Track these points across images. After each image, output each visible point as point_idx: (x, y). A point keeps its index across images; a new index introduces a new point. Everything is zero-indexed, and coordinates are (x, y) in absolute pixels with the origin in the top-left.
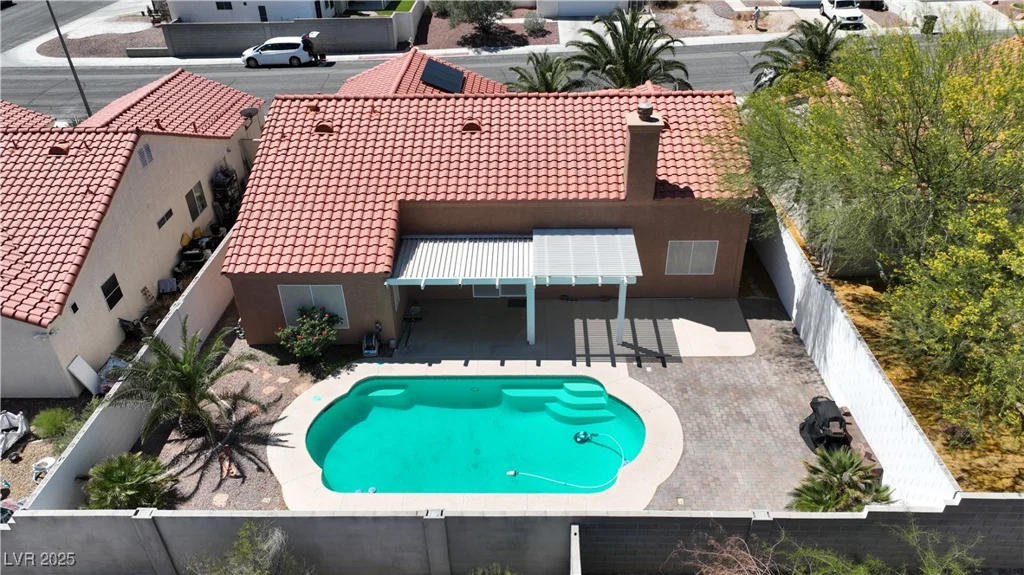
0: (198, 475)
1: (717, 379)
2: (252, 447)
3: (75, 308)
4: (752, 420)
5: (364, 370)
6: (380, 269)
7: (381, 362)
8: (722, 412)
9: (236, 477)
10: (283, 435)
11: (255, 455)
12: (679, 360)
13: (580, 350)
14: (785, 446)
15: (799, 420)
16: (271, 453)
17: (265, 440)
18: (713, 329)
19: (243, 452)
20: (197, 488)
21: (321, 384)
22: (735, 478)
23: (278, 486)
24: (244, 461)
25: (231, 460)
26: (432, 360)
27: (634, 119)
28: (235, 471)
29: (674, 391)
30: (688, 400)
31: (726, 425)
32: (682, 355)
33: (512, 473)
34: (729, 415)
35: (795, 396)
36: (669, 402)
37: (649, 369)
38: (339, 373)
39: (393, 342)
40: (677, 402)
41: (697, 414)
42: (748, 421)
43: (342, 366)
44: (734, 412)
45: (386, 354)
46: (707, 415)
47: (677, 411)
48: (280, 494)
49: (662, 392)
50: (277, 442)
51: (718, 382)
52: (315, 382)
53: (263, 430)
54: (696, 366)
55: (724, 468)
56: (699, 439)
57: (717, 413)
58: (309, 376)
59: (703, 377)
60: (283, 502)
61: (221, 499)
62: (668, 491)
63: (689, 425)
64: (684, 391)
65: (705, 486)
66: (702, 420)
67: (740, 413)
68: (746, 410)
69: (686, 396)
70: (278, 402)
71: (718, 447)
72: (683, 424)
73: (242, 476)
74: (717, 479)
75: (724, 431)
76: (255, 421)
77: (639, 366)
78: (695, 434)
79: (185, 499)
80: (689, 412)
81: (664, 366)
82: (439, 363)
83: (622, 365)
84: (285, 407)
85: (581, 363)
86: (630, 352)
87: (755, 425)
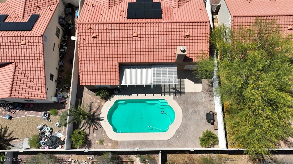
0: (89, 129)
1: (192, 100)
2: (98, 121)
3: (48, 89)
4: (197, 112)
5: (116, 98)
7: (119, 95)
8: (191, 110)
9: (96, 129)
10: (103, 118)
11: (98, 124)
12: (184, 93)
13: (163, 91)
14: (202, 120)
15: (206, 112)
16: (101, 123)
17: (99, 119)
18: (193, 83)
19: (96, 123)
20: (90, 132)
21: (107, 102)
22: (191, 128)
23: (105, 131)
24: (97, 125)
25: (94, 125)
26: (130, 95)
28: (96, 128)
29: (182, 104)
30: (185, 106)
31: (192, 114)
32: (185, 92)
34: (193, 111)
35: (207, 105)
36: (181, 107)
37: (178, 97)
38: (110, 99)
39: (121, 89)
40: (182, 107)
41: (186, 111)
42: (196, 113)
43: (111, 97)
44: (194, 110)
45: (120, 93)
46: (188, 111)
47: (182, 110)
48: (106, 133)
49: (179, 104)
50: (102, 120)
51: (192, 101)
53: (98, 117)
54: (188, 95)
55: (189, 126)
56: (186, 118)
57: (190, 110)
58: (104, 100)
59: (189, 99)
60: (107, 135)
61: (95, 135)
62: (178, 131)
63: (184, 114)
64: (184, 104)
65: (185, 130)
66: (187, 112)
67: (195, 110)
68: (196, 109)
69: (184, 105)
70: (99, 108)
71: (189, 120)
72: (183, 114)
73: (97, 129)
74: (187, 128)
75: (191, 115)
76: (96, 114)
77: (176, 96)
78: (185, 116)
79: (88, 135)
80: (185, 110)
81: (181, 96)
82: (132, 95)
83: (172, 95)
84: (101, 110)
85: (163, 95)
86: (174, 91)
87: (197, 114)
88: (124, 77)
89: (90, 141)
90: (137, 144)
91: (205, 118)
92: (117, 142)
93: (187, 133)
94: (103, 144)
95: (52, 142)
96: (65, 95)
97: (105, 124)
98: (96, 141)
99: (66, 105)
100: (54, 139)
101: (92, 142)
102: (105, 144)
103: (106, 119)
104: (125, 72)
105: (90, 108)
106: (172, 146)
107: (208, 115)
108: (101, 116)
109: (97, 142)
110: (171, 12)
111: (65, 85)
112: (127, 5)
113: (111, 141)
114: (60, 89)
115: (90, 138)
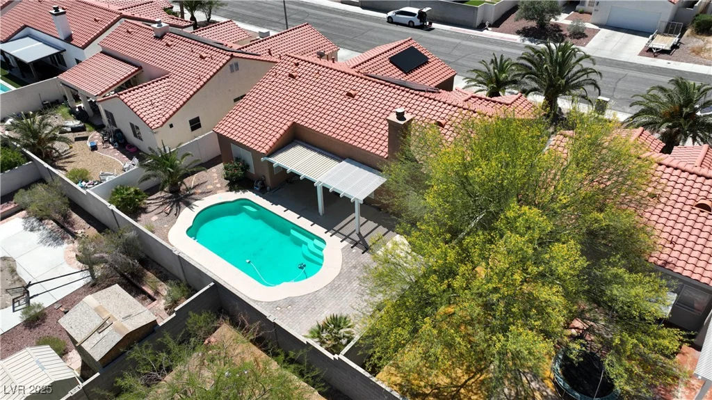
0: (157, 207)
2: (183, 206)
3: (171, 126)
5: (249, 195)
6: (264, 151)
7: (257, 195)
9: (167, 213)
10: (195, 206)
11: (180, 209)
12: (373, 253)
13: (336, 228)
16: (185, 210)
17: (188, 205)
19: (178, 206)
20: (152, 211)
21: (230, 193)
23: (174, 223)
24: (174, 209)
25: (172, 207)
26: (274, 203)
27: (393, 117)
28: (168, 211)
29: (351, 266)
30: (350, 272)
31: (351, 291)
32: (376, 252)
33: (248, 261)
36: (342, 269)
37: (354, 251)
38: (238, 191)
39: (268, 188)
40: (345, 270)
41: (346, 280)
43: (242, 189)
45: (262, 192)
47: (340, 273)
48: (172, 226)
49: (345, 263)
50: (191, 208)
52: (228, 191)
53: (190, 201)
56: (331, 290)
58: (228, 188)
60: (169, 230)
61: (155, 218)
62: (290, 301)
63: (336, 282)
64: (355, 268)
65: (307, 307)
66: (345, 283)
69: (353, 270)
70: (208, 193)
71: (334, 297)
72: (334, 281)
74: (315, 308)
75: (346, 293)
76: (193, 196)
77: (352, 247)
78: (333, 287)
79: (146, 213)
80: (344, 277)
81: (363, 253)
82: (276, 205)
83: (345, 243)
84: (207, 196)
85: (329, 234)
86: (357, 239)
93: (304, 315)
97: (187, 216)
103: (197, 210)
105: (196, 186)
108: (196, 203)
113: (165, 239)
115: (143, 217)
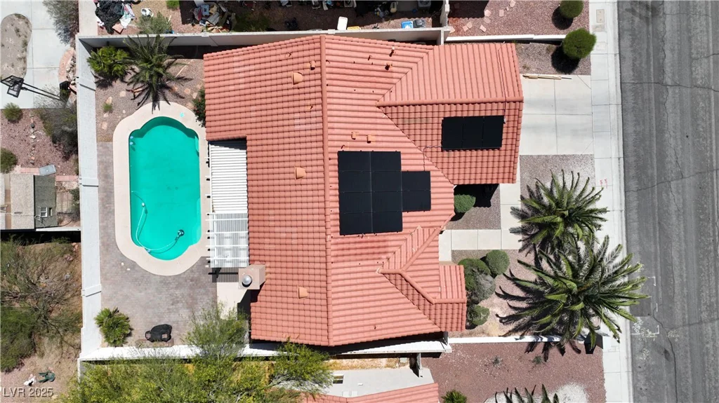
1: (201, 296)
2: (151, 98)
4: (174, 306)
8: (178, 295)
9: (134, 96)
10: (159, 107)
11: (147, 99)
12: (215, 281)
14: (159, 316)
15: (174, 326)
16: (149, 105)
17: (156, 100)
18: (240, 301)
19: (148, 94)
20: (127, 82)
21: (193, 114)
22: (141, 292)
23: (131, 114)
24: (143, 96)
25: (143, 91)
28: (137, 94)
29: (191, 276)
30: (186, 281)
31: (171, 295)
32: (218, 284)
34: (177, 297)
36: (184, 273)
37: (207, 266)
38: (200, 120)
40: (185, 276)
41: (177, 283)
42: (172, 305)
44: (179, 299)
46: (177, 288)
47: (180, 275)
48: (127, 116)
49: (191, 270)
50: (154, 106)
51: (199, 297)
52: (194, 111)
53: (161, 97)
54: (210, 289)
55: (146, 289)
56: (161, 282)
57: (178, 292)
59: (202, 291)
60: (123, 118)
61: (123, 94)
62: (133, 265)
63: (170, 279)
64: (192, 281)
65: (136, 280)
66: (173, 285)
67: (178, 302)
68: (180, 305)
69: (188, 281)
70: (180, 97)
71: (157, 289)
72: (170, 276)
73: (135, 98)
74: (140, 285)
75: (167, 293)
76: (167, 92)
77: (209, 262)
78: (165, 281)
79: (122, 81)
80: (178, 280)
81: (209, 274)
84: (176, 102)
87: (171, 307)
88: (228, 148)
89: (111, 85)
90: (107, 182)
91: (162, 323)
92: (111, 140)
93: (130, 283)
94: (105, 112)
95: (108, 7)
96: (211, 19)
97: (146, 113)
98: (111, 98)
99: (190, 25)
100: (115, 9)
101: (110, 89)
102: (106, 115)
103: (158, 113)
104: (238, 150)
105: (179, 78)
106: (105, 252)
107: (167, 329)
108: (162, 103)
109: (110, 100)
110: (364, 257)
111: (233, 17)
112: (394, 150)
113: (113, 127)
114: (225, 7)
115: (117, 84)
